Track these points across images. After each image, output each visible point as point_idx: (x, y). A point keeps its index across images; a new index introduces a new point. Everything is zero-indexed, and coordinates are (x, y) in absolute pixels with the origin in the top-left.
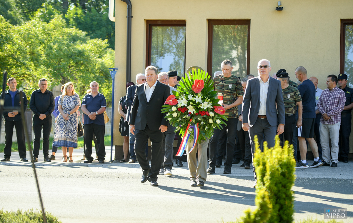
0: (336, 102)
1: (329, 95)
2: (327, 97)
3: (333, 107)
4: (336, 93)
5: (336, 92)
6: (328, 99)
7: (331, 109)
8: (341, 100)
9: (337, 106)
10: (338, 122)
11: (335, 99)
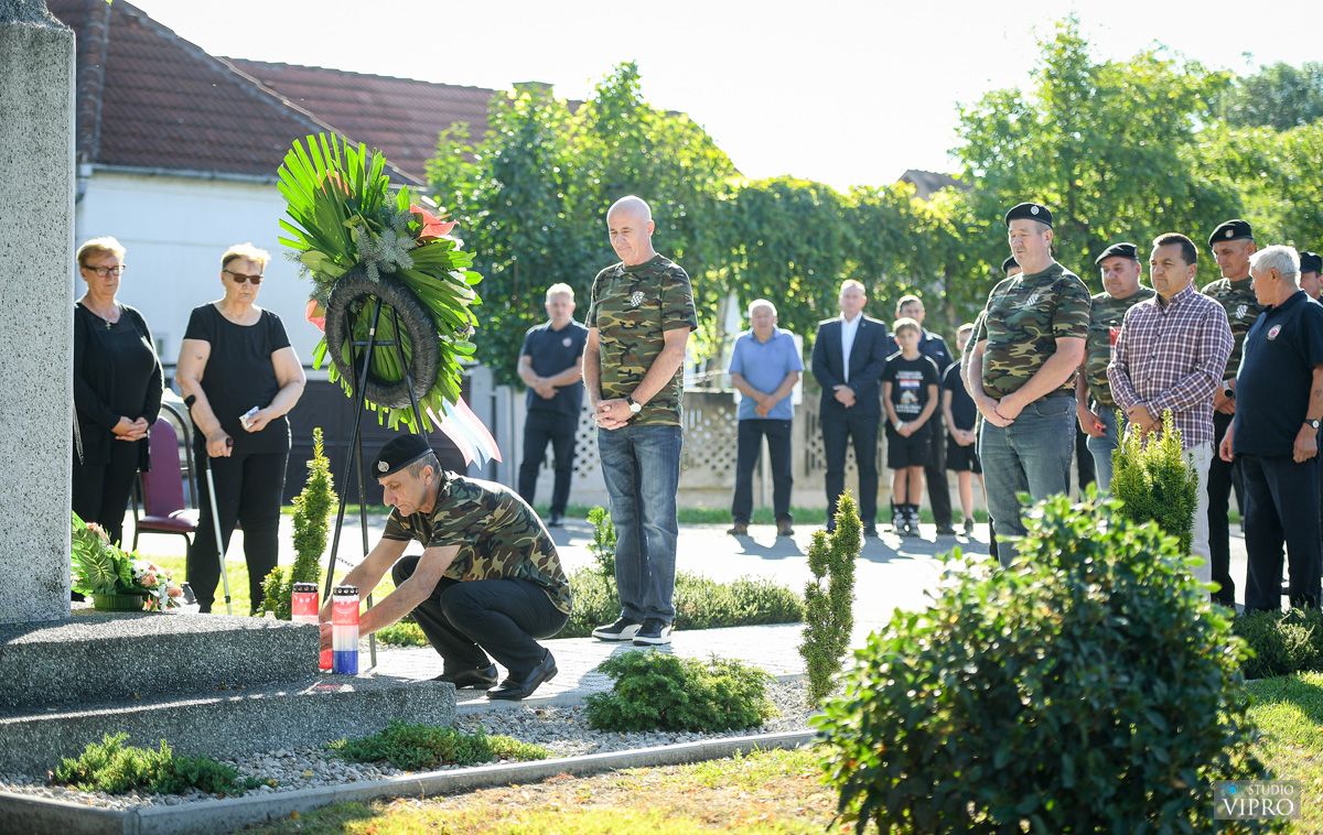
0: (1188, 351)
1: (1157, 324)
2: (1147, 333)
3: (1176, 377)
4: (1188, 315)
5: (1185, 308)
6: (1153, 341)
7: (1166, 386)
8: (1208, 342)
9: (1192, 371)
10: (1197, 443)
11: (1181, 339)
